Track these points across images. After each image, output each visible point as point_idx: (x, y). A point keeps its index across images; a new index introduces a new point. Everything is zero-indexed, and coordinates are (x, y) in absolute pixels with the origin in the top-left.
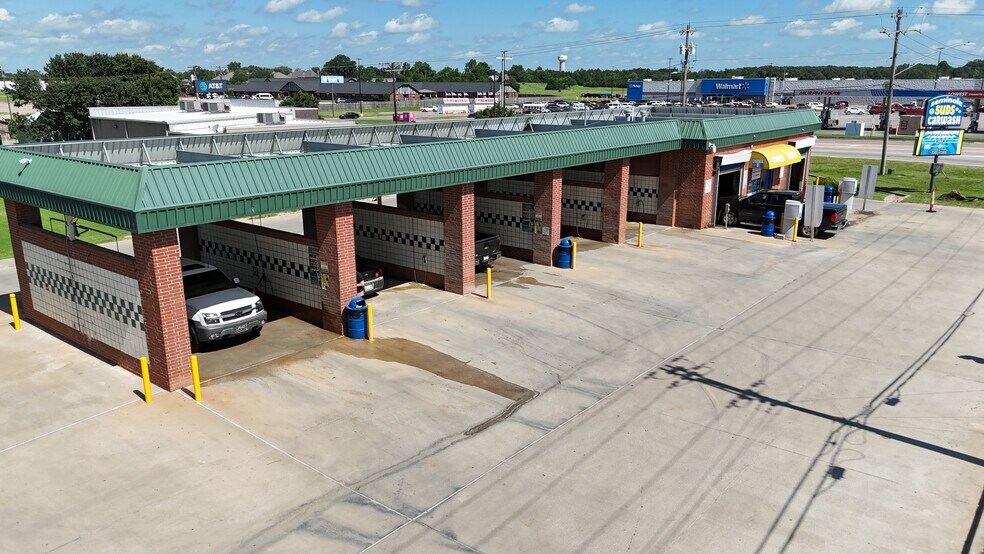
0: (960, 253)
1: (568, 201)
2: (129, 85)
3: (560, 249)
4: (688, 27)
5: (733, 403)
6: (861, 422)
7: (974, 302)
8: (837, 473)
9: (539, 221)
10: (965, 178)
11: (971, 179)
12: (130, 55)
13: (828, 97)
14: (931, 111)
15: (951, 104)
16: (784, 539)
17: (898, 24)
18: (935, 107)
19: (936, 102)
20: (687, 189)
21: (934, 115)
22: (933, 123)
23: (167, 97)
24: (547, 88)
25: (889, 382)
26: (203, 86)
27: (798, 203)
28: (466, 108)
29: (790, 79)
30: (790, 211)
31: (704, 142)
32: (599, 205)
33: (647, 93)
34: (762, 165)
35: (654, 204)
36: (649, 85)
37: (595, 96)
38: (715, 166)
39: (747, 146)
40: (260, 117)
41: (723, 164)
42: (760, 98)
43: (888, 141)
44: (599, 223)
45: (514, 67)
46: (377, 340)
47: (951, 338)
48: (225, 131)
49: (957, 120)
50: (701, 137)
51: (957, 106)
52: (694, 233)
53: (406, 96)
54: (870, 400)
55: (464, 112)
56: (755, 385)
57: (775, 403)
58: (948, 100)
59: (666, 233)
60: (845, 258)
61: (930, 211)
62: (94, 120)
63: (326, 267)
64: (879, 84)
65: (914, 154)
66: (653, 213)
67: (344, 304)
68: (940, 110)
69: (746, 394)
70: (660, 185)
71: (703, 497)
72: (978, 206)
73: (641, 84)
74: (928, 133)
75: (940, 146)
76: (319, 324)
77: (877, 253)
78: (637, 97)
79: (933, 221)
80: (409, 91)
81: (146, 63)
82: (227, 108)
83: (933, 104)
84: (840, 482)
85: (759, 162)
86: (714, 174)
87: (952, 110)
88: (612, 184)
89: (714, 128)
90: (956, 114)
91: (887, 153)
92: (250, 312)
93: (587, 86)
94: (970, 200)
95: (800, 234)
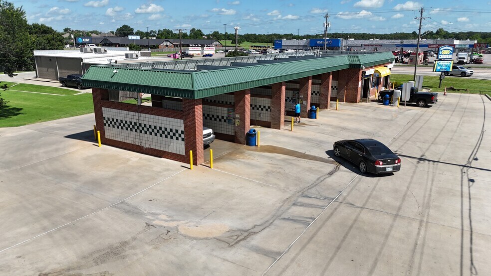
0: (466, 110)
1: (314, 92)
2: (41, 39)
3: (311, 111)
4: (327, 14)
5: (418, 162)
6: (469, 166)
7: (483, 127)
8: (472, 181)
9: (302, 99)
10: (450, 82)
11: (453, 82)
12: (40, 24)
13: (376, 47)
14: (440, 53)
15: (448, 49)
16: (468, 199)
17: (421, 14)
18: (442, 51)
19: (442, 49)
20: (351, 86)
21: (441, 54)
22: (441, 58)
23: (59, 46)
24: (232, 43)
25: (471, 153)
26: (80, 40)
27: (399, 91)
28: (200, 52)
29: (350, 39)
30: (396, 94)
31: (360, 65)
32: (318, 92)
33: (283, 46)
34: (378, 75)
35: (335, 92)
36: (285, 42)
37: (258, 47)
38: (362, 76)
39: (372, 67)
40: (127, 56)
41: (366, 74)
42: (338, 48)
43: (417, 67)
44: (318, 100)
45: (215, 32)
46: (261, 146)
47: (483, 138)
48: (116, 62)
49: (450, 56)
50: (358, 63)
51: (451, 50)
52: (355, 104)
53: (167, 46)
54: (468, 159)
55: (199, 54)
56: (422, 156)
57: (434, 162)
58: (447, 48)
59: (342, 105)
60: (422, 113)
61: (444, 95)
62: (37, 57)
63: (239, 116)
64: (398, 42)
65: (433, 71)
66: (335, 96)
67: (247, 131)
68: (444, 52)
69: (421, 159)
70: (339, 84)
71: (431, 189)
72: (462, 92)
73: (281, 41)
74: (439, 62)
75: (444, 68)
76: (233, 141)
77: (434, 111)
78: (279, 47)
79: (447, 99)
80: (168, 43)
81: (48, 28)
82: (105, 51)
83: (441, 50)
84: (474, 183)
85: (377, 74)
86: (362, 79)
87: (448, 52)
88: (325, 83)
89: (363, 59)
90: (450, 54)
91: (417, 72)
92: (210, 135)
93: (251, 42)
94: (458, 90)
95: (400, 104)
